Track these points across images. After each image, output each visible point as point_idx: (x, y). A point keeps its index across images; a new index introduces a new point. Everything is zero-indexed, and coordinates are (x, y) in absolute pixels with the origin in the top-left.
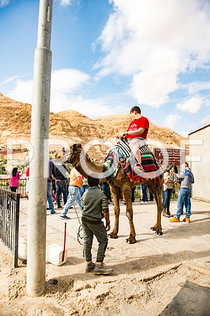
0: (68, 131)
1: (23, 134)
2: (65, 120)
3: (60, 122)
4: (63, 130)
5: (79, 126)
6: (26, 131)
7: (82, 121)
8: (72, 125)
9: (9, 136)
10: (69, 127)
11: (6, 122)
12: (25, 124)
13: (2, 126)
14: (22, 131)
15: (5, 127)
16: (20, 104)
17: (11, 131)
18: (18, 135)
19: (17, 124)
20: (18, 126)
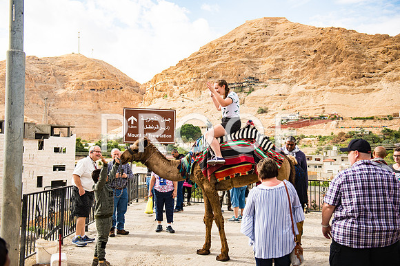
1: (328, 87)
6: (333, 80)
9: (301, 94)
11: (297, 70)
12: (331, 68)
13: (289, 78)
14: (325, 81)
15: (294, 78)
16: (320, 31)
17: (305, 84)
18: (319, 89)
19: (316, 69)
20: (317, 73)
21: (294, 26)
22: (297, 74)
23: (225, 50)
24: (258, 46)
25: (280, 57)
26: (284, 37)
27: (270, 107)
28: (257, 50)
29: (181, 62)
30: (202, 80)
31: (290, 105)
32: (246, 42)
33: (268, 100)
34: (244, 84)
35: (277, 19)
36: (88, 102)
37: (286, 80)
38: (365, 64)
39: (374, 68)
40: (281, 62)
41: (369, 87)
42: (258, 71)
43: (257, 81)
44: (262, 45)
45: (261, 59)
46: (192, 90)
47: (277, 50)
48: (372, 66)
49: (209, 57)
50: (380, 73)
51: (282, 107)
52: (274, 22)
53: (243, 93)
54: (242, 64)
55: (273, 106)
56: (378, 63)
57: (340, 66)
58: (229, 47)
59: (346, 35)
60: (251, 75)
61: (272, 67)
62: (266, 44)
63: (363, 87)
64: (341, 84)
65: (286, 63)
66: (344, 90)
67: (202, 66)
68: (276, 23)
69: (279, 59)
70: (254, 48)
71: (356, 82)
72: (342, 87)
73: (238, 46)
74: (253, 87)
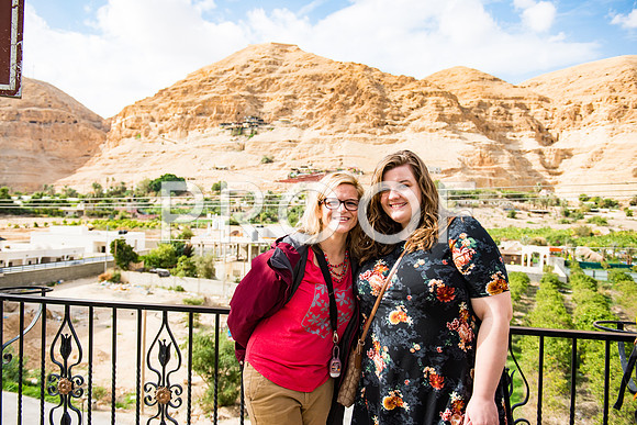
0: (454, 119)
1: (346, 134)
2: (445, 94)
3: (431, 100)
4: (441, 118)
5: (480, 104)
6: (352, 126)
7: (488, 91)
8: (462, 103)
9: (315, 141)
10: (455, 110)
11: (310, 111)
12: (350, 111)
13: (301, 120)
14: (343, 127)
15: (307, 121)
16: (338, 66)
17: (319, 128)
18: (336, 136)
19: (333, 112)
20: (334, 117)
21: (308, 57)
22: (310, 116)
23: (221, 80)
24: (263, 78)
25: (290, 93)
26: (295, 68)
27: (277, 156)
28: (263, 82)
29: (161, 92)
30: (189, 116)
31: (302, 154)
32: (247, 71)
33: (274, 147)
34: (244, 125)
35: (287, 46)
36: (26, 139)
37: (297, 123)
38: (388, 109)
39: (399, 115)
40: (291, 100)
41: (393, 136)
42: (263, 110)
43: (261, 122)
44: (267, 76)
45: (267, 95)
46: (176, 129)
47: (288, 85)
48: (396, 112)
49: (200, 86)
50: (405, 122)
51: (291, 156)
52: (284, 48)
53: (243, 137)
54: (243, 99)
55: (280, 155)
56: (404, 110)
57: (361, 109)
58: (225, 76)
59: (368, 72)
60: (253, 113)
61: (281, 105)
62: (272, 76)
63: (386, 137)
64: (362, 131)
65: (297, 102)
66: (365, 139)
67: (189, 98)
68: (286, 51)
69: (289, 97)
70: (259, 80)
71: (379, 131)
72: (363, 135)
73: (238, 76)
74: (256, 129)
